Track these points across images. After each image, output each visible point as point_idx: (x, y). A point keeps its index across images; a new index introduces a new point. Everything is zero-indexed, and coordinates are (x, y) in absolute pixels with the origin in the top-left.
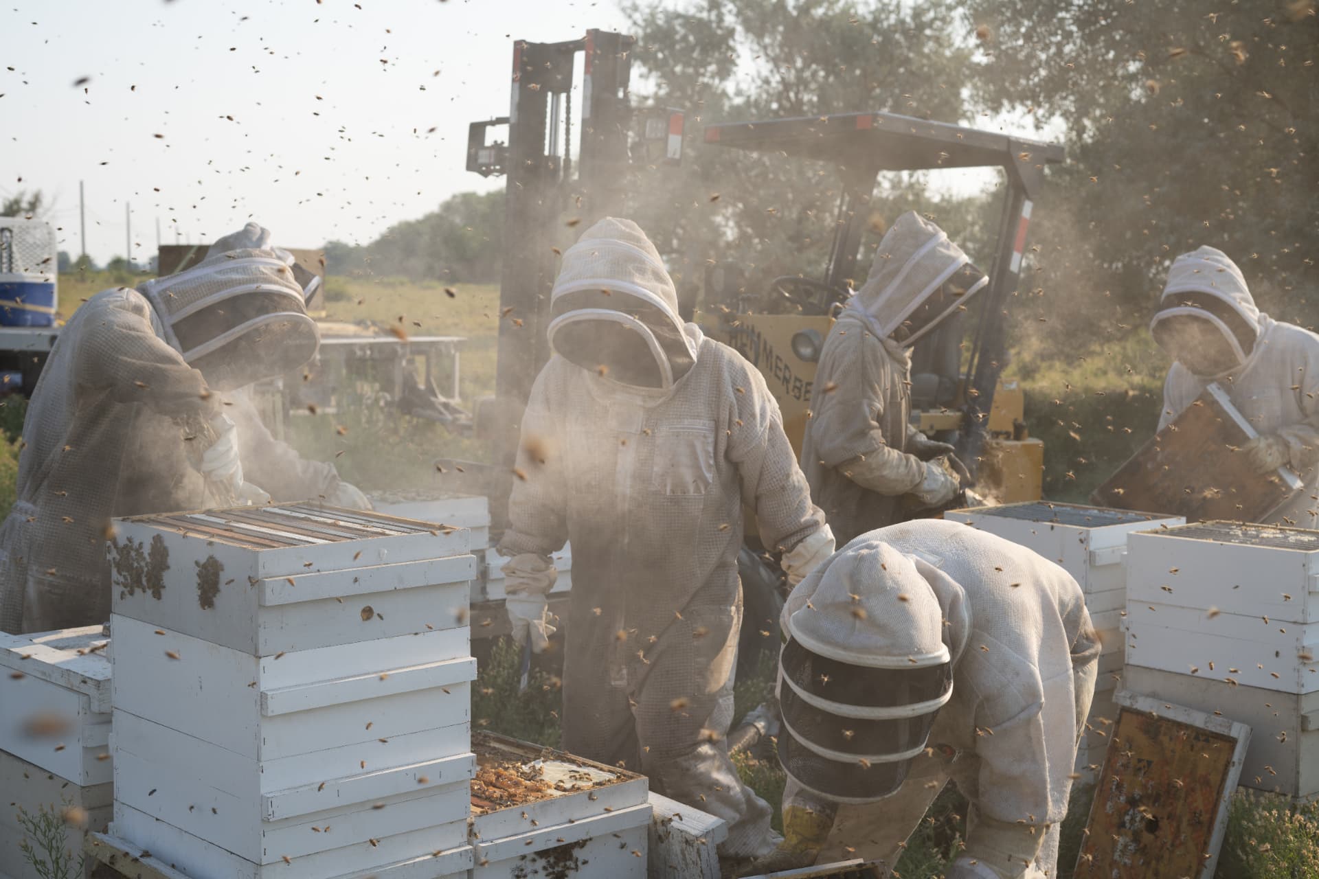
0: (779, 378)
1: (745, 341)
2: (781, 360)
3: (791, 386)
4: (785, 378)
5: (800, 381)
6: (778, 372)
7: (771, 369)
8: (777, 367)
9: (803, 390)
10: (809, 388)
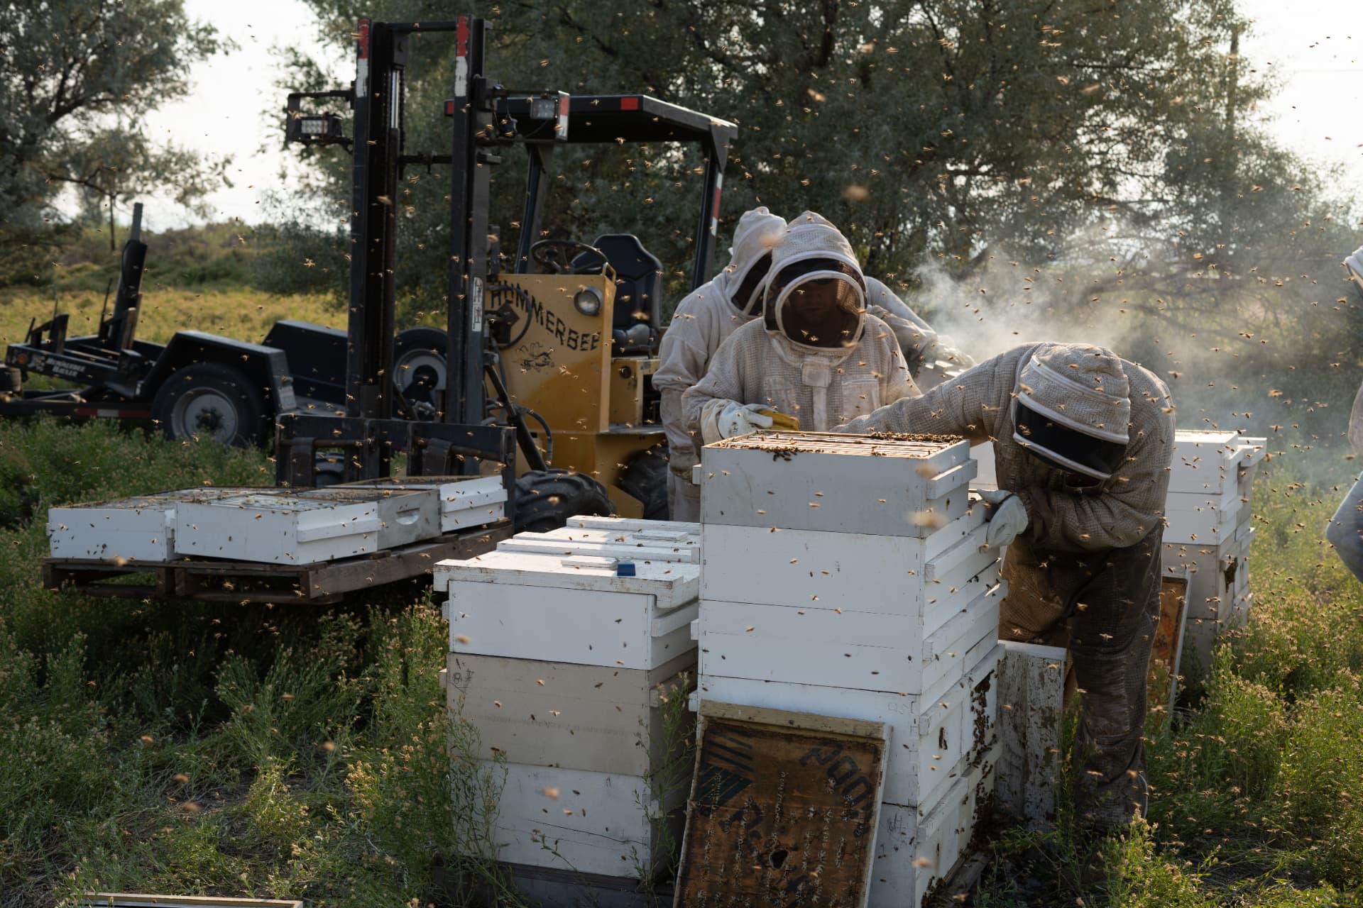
0: (552, 331)
1: (509, 298)
2: (552, 315)
3: (565, 337)
4: (558, 331)
5: (575, 333)
6: (550, 325)
7: (542, 323)
8: (548, 320)
9: (579, 341)
10: (585, 339)
